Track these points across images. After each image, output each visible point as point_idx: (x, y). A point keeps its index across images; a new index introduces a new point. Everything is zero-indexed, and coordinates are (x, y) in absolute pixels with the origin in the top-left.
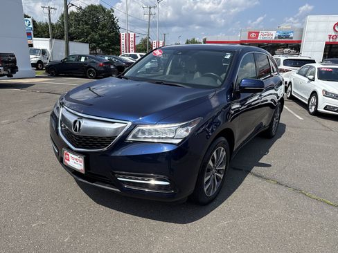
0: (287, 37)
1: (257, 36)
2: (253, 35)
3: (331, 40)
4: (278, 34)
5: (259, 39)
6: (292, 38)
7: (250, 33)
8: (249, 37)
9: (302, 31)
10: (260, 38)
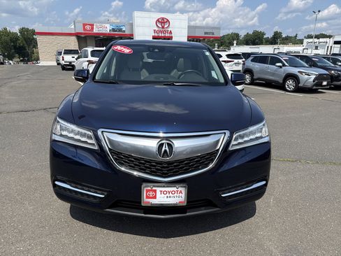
0: (120, 30)
1: (93, 28)
2: (88, 27)
3: (156, 35)
4: (112, 27)
6: (124, 31)
7: (84, 25)
8: (84, 29)
9: (132, 25)
10: (95, 30)
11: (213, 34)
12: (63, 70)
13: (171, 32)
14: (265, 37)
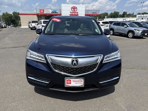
0: (56, 12)
1: (44, 12)
2: (42, 11)
3: (71, 14)
4: (52, 11)
5: (45, 13)
6: (57, 13)
7: (40, 10)
8: (40, 12)
9: (61, 10)
11: (96, 13)
12: (31, 30)
13: (78, 13)
14: (119, 14)
